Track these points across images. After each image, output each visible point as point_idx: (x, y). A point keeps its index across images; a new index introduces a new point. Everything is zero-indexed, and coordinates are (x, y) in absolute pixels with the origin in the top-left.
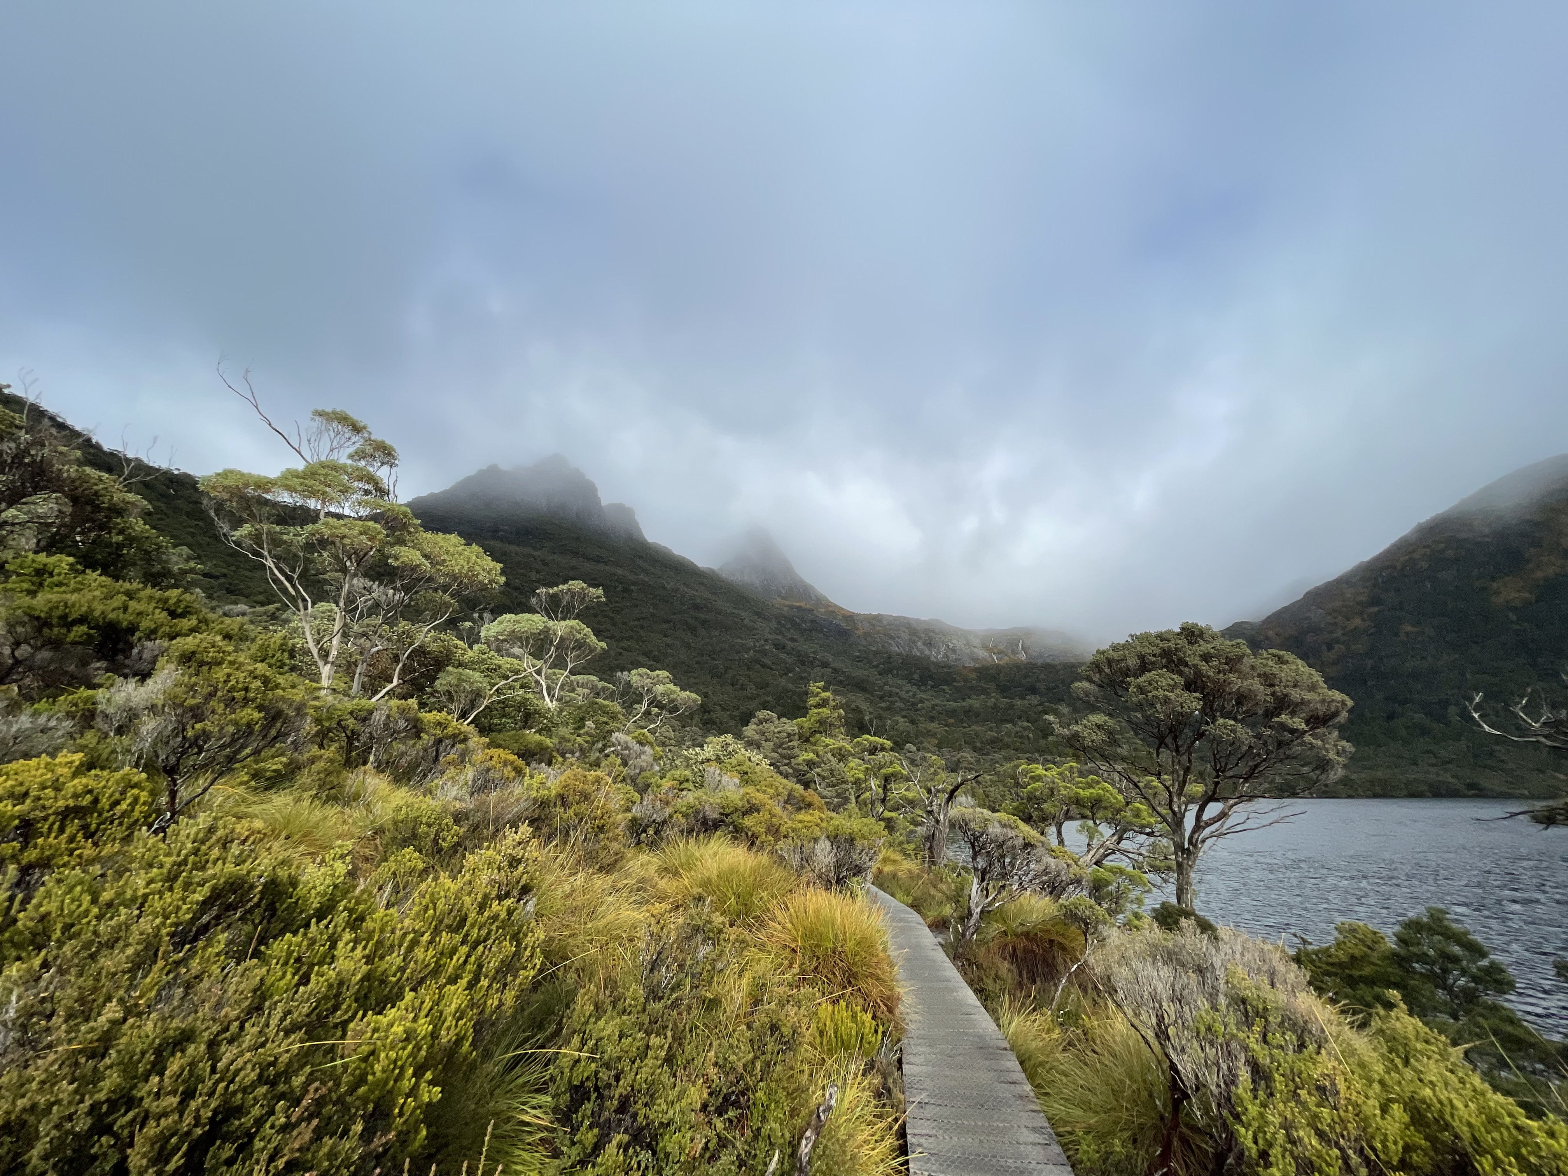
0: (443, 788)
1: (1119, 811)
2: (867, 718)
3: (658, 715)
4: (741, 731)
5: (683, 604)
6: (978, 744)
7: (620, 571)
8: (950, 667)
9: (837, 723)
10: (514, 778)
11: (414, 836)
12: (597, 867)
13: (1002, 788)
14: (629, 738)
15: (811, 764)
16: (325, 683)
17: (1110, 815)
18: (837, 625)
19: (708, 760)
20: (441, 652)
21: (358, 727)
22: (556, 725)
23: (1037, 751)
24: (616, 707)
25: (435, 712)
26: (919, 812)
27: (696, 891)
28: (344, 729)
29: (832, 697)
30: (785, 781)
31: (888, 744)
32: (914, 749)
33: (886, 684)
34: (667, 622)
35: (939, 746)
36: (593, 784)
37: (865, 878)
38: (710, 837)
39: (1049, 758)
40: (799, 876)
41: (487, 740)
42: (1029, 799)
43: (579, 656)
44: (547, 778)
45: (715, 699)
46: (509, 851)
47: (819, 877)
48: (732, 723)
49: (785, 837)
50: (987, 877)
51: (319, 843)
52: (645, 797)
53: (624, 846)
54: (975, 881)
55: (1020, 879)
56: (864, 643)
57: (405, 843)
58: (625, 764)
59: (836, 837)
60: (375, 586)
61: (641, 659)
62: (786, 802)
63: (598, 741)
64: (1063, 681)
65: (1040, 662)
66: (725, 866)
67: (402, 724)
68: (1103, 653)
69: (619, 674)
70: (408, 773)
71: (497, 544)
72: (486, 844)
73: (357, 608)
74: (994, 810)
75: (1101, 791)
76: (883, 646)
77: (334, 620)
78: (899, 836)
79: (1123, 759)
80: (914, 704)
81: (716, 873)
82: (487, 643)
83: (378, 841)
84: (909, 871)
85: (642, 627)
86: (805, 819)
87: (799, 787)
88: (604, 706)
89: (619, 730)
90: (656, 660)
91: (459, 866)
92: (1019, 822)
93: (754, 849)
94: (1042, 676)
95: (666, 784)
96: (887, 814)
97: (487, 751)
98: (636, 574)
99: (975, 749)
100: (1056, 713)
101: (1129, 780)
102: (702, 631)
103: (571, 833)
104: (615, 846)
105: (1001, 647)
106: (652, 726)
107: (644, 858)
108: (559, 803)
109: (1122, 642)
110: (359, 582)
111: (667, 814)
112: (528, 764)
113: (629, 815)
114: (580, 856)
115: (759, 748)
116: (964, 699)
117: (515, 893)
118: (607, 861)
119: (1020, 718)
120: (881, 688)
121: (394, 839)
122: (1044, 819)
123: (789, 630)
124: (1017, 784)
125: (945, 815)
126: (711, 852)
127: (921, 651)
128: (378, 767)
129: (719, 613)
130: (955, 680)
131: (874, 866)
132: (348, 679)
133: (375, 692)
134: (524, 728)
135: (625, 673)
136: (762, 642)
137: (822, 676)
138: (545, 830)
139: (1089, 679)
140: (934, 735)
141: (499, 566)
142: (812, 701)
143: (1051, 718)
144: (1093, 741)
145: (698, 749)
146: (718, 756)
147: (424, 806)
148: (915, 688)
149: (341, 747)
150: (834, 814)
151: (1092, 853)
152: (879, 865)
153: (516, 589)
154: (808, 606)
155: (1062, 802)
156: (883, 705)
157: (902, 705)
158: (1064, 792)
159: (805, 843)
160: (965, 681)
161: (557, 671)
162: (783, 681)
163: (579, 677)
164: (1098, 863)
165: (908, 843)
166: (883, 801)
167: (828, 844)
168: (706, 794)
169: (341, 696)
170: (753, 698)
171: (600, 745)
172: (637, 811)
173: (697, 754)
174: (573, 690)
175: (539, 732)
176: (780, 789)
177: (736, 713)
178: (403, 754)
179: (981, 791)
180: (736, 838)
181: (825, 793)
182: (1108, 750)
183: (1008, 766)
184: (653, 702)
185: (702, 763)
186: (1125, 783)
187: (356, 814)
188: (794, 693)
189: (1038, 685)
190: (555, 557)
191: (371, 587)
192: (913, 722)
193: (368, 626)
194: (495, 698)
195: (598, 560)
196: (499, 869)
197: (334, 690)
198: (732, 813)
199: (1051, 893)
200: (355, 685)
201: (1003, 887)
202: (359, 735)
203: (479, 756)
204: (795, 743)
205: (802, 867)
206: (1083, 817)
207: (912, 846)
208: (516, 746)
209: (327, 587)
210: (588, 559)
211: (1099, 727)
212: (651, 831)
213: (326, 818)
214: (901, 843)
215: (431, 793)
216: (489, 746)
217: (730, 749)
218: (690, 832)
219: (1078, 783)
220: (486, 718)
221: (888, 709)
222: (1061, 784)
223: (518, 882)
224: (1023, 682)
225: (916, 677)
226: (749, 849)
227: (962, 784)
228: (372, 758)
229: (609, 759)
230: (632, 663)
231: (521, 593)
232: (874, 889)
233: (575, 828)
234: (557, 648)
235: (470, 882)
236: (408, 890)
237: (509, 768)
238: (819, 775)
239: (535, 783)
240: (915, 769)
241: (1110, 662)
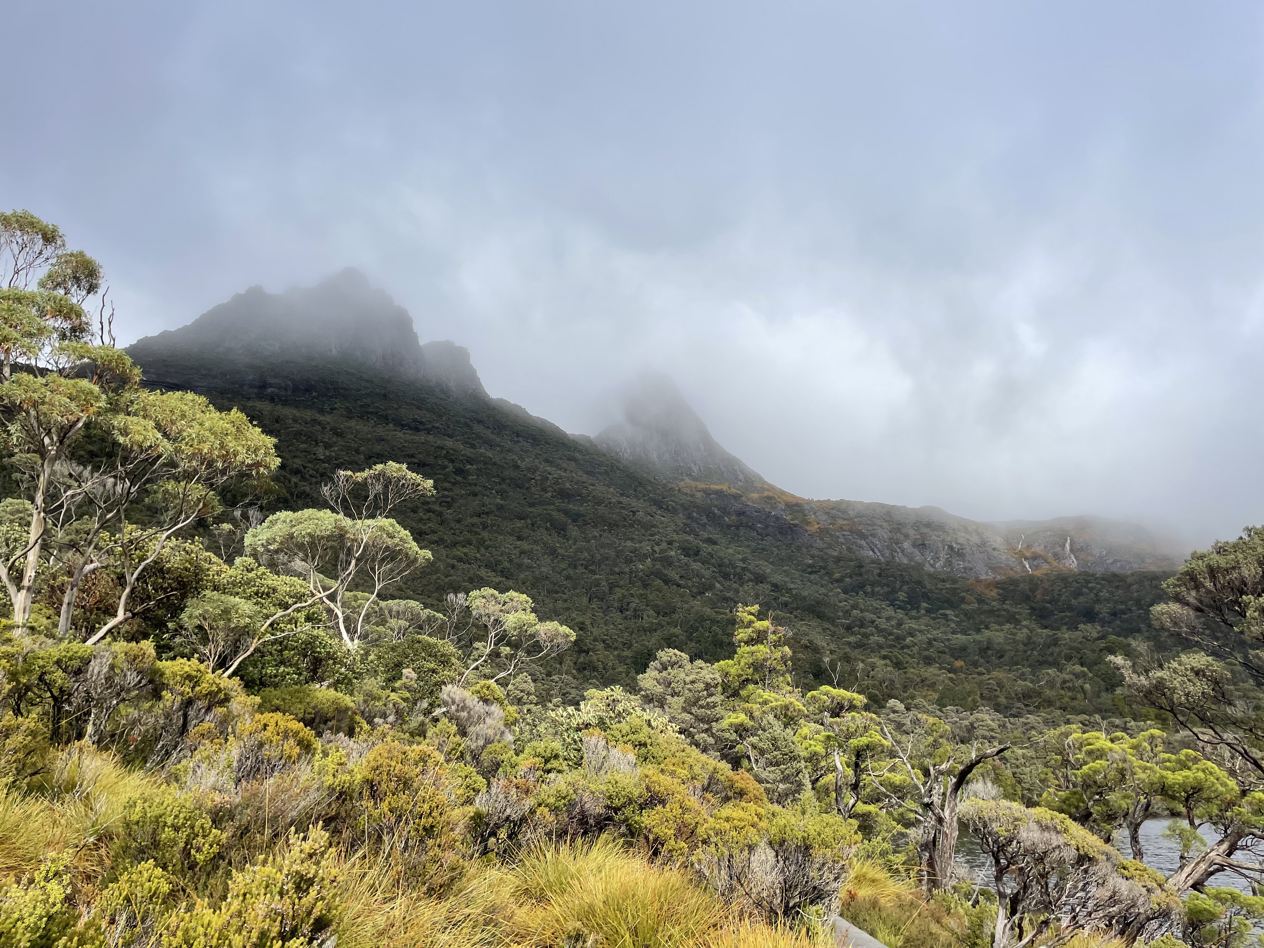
0: (194, 771)
1: (1230, 804)
2: (827, 660)
3: (510, 657)
4: (634, 680)
5: (544, 490)
6: (1002, 700)
7: (449, 443)
8: (955, 581)
9: (781, 668)
10: (299, 756)
11: (156, 844)
12: (424, 889)
13: (1041, 768)
14: (467, 694)
15: (741, 731)
16: (18, 617)
17: (1215, 811)
18: (777, 518)
19: (587, 726)
20: (186, 569)
21: (70, 684)
22: (359, 676)
23: (1099, 711)
24: (448, 647)
25: (180, 660)
26: (909, 804)
27: (573, 925)
28: (49, 686)
29: (772, 628)
30: (704, 757)
31: (860, 699)
32: (901, 706)
33: (855, 607)
34: (521, 517)
35: (941, 703)
36: (416, 764)
37: (829, 907)
38: (591, 843)
39: (1117, 722)
40: (728, 902)
41: (258, 699)
42: (1086, 786)
43: (392, 570)
44: (348, 755)
45: (596, 632)
46: (296, 867)
47: (758, 904)
48: (621, 669)
49: (704, 842)
50: (1020, 908)
51: (20, 853)
52: (494, 781)
53: (463, 857)
54: (1002, 913)
55: (1073, 910)
56: (819, 544)
57: (141, 854)
58: (463, 733)
59: (782, 842)
60: (86, 473)
61: (483, 572)
62: (705, 789)
63: (422, 698)
64: (1138, 602)
65: (1099, 571)
66: (615, 885)
67: (132, 678)
68: (1202, 557)
69: (451, 596)
70: (143, 751)
71: (265, 407)
72: (262, 857)
73: (61, 506)
74: (1030, 804)
75: (1201, 775)
76: (849, 549)
77: (29, 524)
78: (878, 843)
79: (1236, 723)
80: (898, 638)
81: (601, 897)
82: (255, 555)
83: (103, 852)
84: (898, 896)
85: (485, 527)
86: (734, 815)
87: (725, 767)
88: (429, 645)
89: (453, 681)
90: (506, 574)
91: (220, 888)
92: (1069, 822)
93: (659, 861)
94: (1104, 594)
95: (525, 762)
96: (861, 808)
97: (258, 716)
98: (473, 446)
99: (997, 708)
100: (1128, 653)
101: (1246, 755)
102: (574, 531)
103: (385, 838)
104: (450, 857)
105: (1038, 549)
106: (502, 675)
107: (494, 874)
108: (366, 793)
109: (1232, 539)
110: (62, 468)
111: (527, 808)
112: (319, 734)
113: (470, 810)
114: (399, 873)
115: (662, 707)
116: (978, 631)
117: (306, 928)
118: (438, 881)
119: (1069, 658)
120: (847, 613)
121: (126, 849)
122: (1110, 817)
123: (704, 526)
124: (1066, 763)
125: (953, 810)
126: (593, 865)
127: (911, 558)
128: (99, 742)
129: (599, 504)
130: (963, 600)
131: (842, 889)
132: (51, 612)
133: (92, 631)
134: (313, 680)
135: (461, 595)
136: (664, 545)
137: (757, 596)
138: (346, 834)
139: (1178, 598)
140: (932, 686)
141: (270, 441)
142: (742, 634)
143: (1119, 660)
144: (1187, 695)
145: (571, 709)
146: (601, 718)
147: (168, 800)
148: (900, 614)
149: (46, 713)
150: (776, 808)
151: (1187, 870)
152: (850, 887)
153: (297, 472)
154: (733, 491)
155: (1139, 790)
156: (852, 639)
157: (881, 640)
158: (1143, 776)
159: (736, 852)
160: (981, 601)
161: (360, 594)
162: (697, 604)
163: (392, 603)
164: (1197, 886)
165: (895, 852)
166: (855, 787)
167: (771, 854)
168: (585, 777)
169: (42, 638)
170: (652, 630)
171: (425, 704)
172: (481, 804)
173: (570, 716)
174: (383, 622)
175: (335, 685)
176: (697, 770)
177: (627, 653)
178: (134, 723)
179: (1009, 772)
180: (631, 844)
181: (764, 775)
182: (1212, 710)
183: (1052, 734)
184: (502, 639)
185: (578, 729)
186: (1239, 762)
187: (71, 812)
188: (713, 621)
189: (1097, 607)
190: (353, 423)
191: (80, 475)
192: (898, 665)
193: (77, 532)
194: (268, 637)
195: (416, 427)
196: (281, 894)
197: (32, 628)
198: (624, 806)
199: (1122, 933)
200: (62, 621)
201: (1046, 923)
202: (70, 695)
203: (246, 724)
204: (718, 698)
205: (732, 890)
206: (1174, 814)
207: (902, 858)
208: (299, 708)
209: (16, 476)
210: (400, 424)
211: (1197, 673)
212: (503, 834)
213: (29, 816)
214: (883, 854)
215: (177, 780)
216: (261, 709)
217: (620, 708)
218: (562, 834)
219: (1164, 761)
220: (255, 666)
221: (859, 645)
222: (1136, 762)
223: (309, 913)
224: (1074, 602)
225: (902, 595)
226: (651, 861)
227: (978, 762)
228: (90, 729)
229: (439, 725)
230: (471, 580)
231: (303, 479)
232: (844, 924)
233: (391, 830)
234: (358, 560)
235: (239, 914)
236: (148, 923)
237: (292, 741)
238: (754, 747)
239: (330, 763)
240: (904, 738)
241: (1212, 572)
